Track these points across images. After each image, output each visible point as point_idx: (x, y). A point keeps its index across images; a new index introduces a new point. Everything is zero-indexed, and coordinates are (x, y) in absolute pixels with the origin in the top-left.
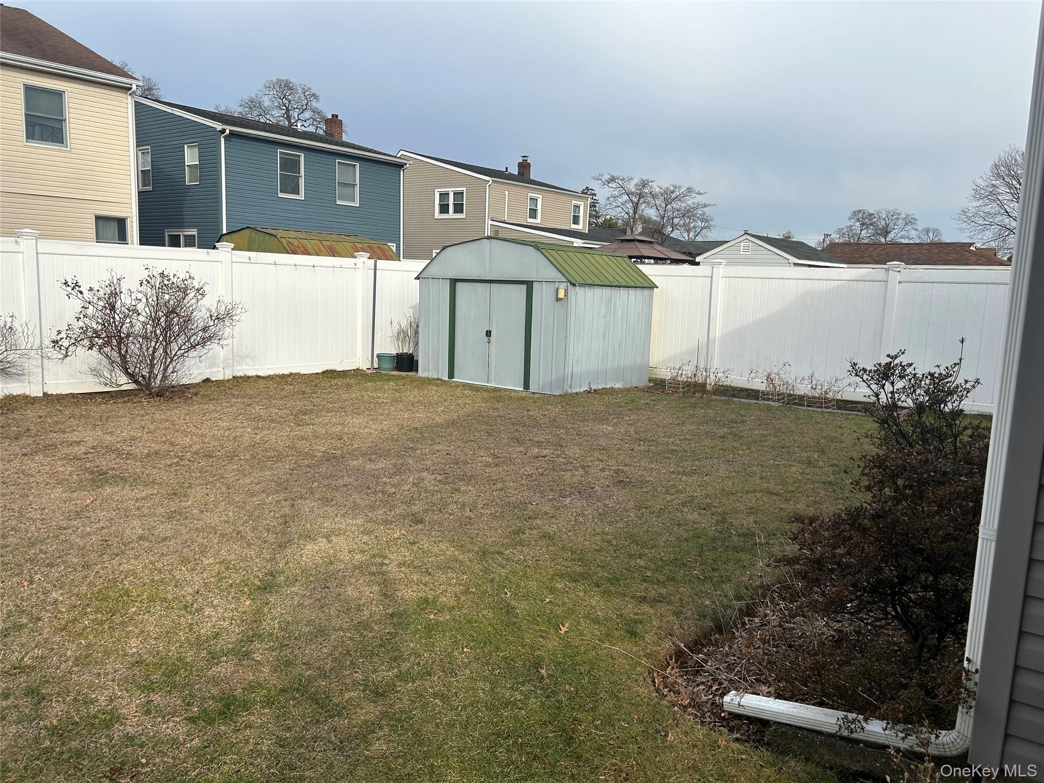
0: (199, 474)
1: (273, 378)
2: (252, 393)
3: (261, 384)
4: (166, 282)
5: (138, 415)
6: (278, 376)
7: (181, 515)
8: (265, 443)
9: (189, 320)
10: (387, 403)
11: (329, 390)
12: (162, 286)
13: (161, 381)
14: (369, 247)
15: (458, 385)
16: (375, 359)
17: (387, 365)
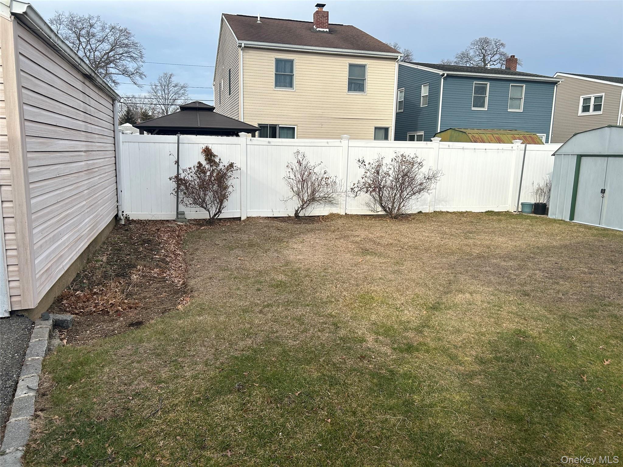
0: (410, 256)
1: (456, 213)
2: (443, 220)
3: (449, 216)
4: (404, 160)
5: (385, 226)
6: (459, 212)
7: (399, 272)
8: (446, 246)
9: (413, 179)
10: (522, 231)
11: (488, 222)
12: (402, 162)
13: (397, 210)
14: (523, 136)
15: (576, 224)
16: (520, 206)
17: (527, 209)
